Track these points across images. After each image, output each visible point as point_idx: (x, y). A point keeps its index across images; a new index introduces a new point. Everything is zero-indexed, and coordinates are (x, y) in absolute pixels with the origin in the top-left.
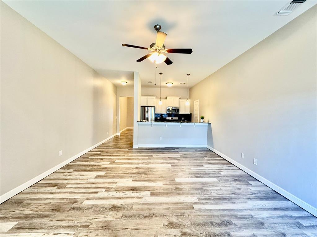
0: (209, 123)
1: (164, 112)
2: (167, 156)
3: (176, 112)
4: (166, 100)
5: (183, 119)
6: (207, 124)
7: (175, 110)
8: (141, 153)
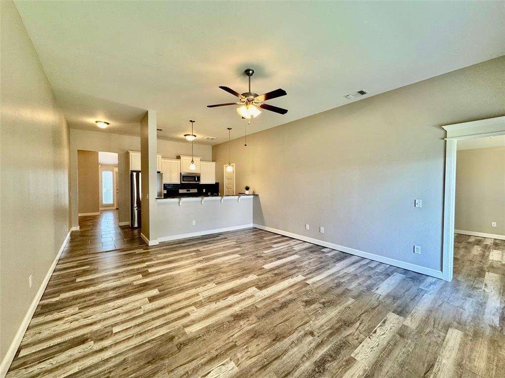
0: (255, 195)
1: (177, 181)
2: (219, 246)
3: (196, 181)
4: (178, 161)
5: (204, 191)
6: (252, 196)
7: (195, 177)
8: (176, 251)
